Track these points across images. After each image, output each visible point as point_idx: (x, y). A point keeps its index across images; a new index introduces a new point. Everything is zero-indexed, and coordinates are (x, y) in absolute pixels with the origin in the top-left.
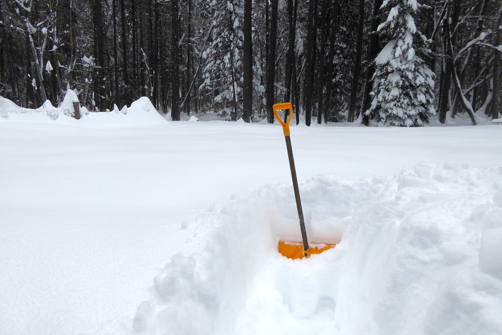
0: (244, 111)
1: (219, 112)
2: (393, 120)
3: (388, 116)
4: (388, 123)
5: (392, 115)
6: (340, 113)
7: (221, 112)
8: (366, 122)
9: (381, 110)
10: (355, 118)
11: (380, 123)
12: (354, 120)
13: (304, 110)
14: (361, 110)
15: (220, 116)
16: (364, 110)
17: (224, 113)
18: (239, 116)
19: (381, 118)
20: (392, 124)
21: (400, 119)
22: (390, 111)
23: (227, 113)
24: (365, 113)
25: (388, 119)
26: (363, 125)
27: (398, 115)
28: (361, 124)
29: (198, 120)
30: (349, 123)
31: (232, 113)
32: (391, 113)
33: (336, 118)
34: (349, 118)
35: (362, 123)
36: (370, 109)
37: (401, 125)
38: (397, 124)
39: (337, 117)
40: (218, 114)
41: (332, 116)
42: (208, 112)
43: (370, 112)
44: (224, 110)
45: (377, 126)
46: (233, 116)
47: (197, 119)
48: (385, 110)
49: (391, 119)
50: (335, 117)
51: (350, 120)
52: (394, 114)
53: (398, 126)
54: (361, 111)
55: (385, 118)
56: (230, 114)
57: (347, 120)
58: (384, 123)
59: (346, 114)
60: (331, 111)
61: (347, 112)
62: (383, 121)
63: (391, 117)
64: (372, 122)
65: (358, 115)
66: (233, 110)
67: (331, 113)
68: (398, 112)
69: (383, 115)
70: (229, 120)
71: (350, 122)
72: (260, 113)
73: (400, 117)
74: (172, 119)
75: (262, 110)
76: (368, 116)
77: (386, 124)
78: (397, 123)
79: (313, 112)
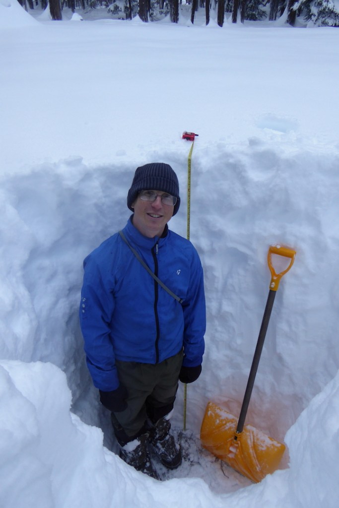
0: (141, 6)
1: (109, 7)
2: (326, 17)
3: (321, 11)
4: (320, 21)
5: (327, 10)
6: (261, 7)
7: (111, 7)
8: (292, 21)
9: (314, 3)
10: (278, 14)
11: (310, 23)
12: (277, 18)
13: (216, 4)
14: (288, 2)
15: (111, 13)
16: (292, 4)
17: (116, 8)
18: (135, 13)
19: (312, 14)
20: (325, 24)
21: (335, 16)
22: (324, 4)
23: (120, 9)
24: (292, 8)
25: (320, 16)
26: (288, 24)
27: (334, 10)
28: (285, 23)
29: (82, 19)
30: (271, 22)
31: (126, 8)
32: (326, 7)
33: (254, 15)
34: (270, 14)
35: (287, 21)
36: (299, 2)
37: (335, 24)
38: (330, 24)
39: (257, 13)
40: (109, 10)
41: (250, 12)
42: (98, 7)
43: (300, 6)
44: (115, 3)
45: (305, 26)
46: (127, 13)
47: (80, 17)
48: (318, 3)
49: (324, 15)
50: (254, 12)
51: (272, 18)
52: (329, 8)
53: (332, 26)
54: (288, 4)
55: (317, 14)
56: (123, 9)
57: (268, 18)
58: (314, 21)
59: (267, 8)
60: (250, 5)
61: (268, 5)
62: (314, 18)
63: (324, 13)
64: (300, 20)
65: (282, 10)
66: (127, 4)
67: (249, 7)
68: (334, 6)
69: (314, 10)
70: (123, 19)
71: (272, 20)
72: (162, 8)
73: (336, 14)
74: (51, 18)
75: (165, 3)
76: (295, 11)
77: (318, 24)
78: (330, 21)
79: (227, 6)
